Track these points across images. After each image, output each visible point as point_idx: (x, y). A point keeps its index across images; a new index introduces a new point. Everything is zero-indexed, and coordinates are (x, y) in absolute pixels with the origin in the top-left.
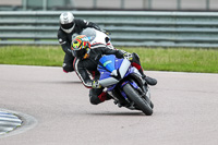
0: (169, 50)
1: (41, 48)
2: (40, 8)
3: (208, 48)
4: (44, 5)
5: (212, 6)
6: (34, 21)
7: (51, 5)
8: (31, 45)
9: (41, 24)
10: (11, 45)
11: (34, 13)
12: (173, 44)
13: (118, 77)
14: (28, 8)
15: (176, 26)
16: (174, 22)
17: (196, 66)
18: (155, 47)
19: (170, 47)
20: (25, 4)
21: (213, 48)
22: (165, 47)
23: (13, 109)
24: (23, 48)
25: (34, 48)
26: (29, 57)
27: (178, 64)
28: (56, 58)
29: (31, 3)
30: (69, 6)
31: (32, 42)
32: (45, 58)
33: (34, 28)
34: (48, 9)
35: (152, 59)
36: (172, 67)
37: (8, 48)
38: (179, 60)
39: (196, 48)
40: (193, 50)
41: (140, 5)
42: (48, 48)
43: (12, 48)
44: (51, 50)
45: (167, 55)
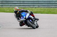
0: (37, 8)
1: (3, 8)
3: (47, 7)
9: (3, 2)
12: (38, 6)
16: (38, 1)
17: (44, 12)
19: (37, 7)
21: (48, 7)
22: (36, 7)
25: (1, 8)
27: (39, 12)
28: (7, 10)
32: (4, 10)
35: (32, 10)
36: (37, 12)
38: (39, 11)
39: (44, 7)
40: (43, 8)
42: (5, 8)
44: (6, 8)
45: (36, 9)
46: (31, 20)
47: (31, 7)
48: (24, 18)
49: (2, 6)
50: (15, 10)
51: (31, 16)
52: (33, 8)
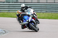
1: (10, 13)
2: (10, 2)
3: (55, 13)
4: (11, 1)
5: (56, 2)
6: (8, 6)
7: (13, 2)
8: (7, 12)
9: (10, 7)
10: (2, 12)
11: (8, 4)
12: (45, 12)
13: (28, 22)
14: (7, 2)
15: (46, 7)
16: (45, 6)
17: (51, 17)
18: (41, 13)
19: (45, 13)
20: (6, 1)
21: (56, 13)
22: (43, 13)
23: (3, 29)
24: (5, 13)
25: (8, 13)
26: (7, 15)
27: (46, 17)
28: (14, 15)
29: (8, 1)
30: (18, 2)
31: (8, 11)
32: (11, 15)
33: (8, 8)
34: (12, 3)
35: (40, 16)
36: (45, 18)
37: (1, 13)
39: (51, 13)
41: (36, 2)
42: (12, 13)
43: (3, 13)
44: (13, 13)
45: (44, 15)
46: (33, 24)
47: (38, 12)
48: (27, 21)
49: (9, 10)
50: (18, 13)
51: (33, 20)
52: (40, 13)
